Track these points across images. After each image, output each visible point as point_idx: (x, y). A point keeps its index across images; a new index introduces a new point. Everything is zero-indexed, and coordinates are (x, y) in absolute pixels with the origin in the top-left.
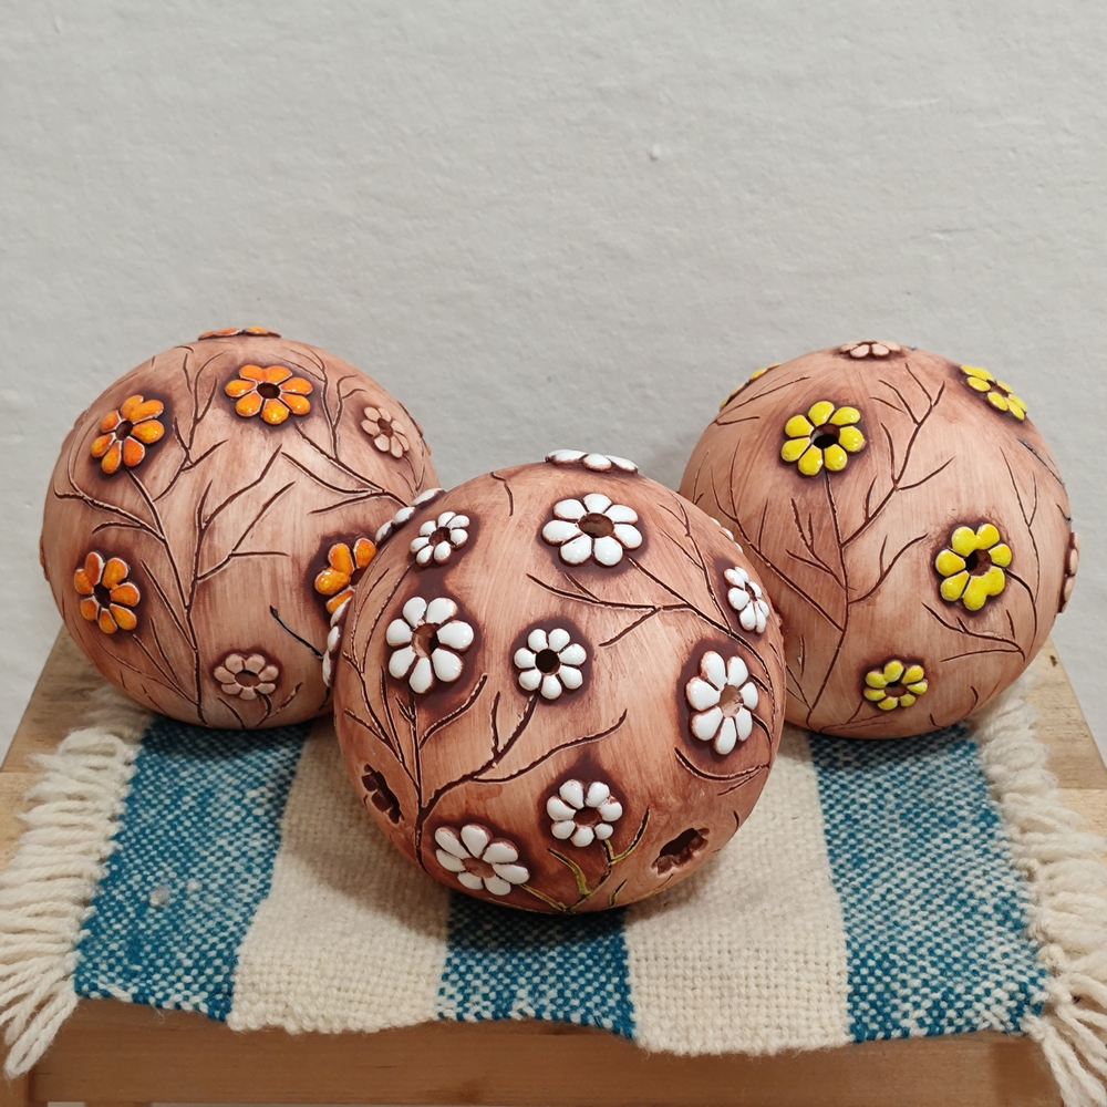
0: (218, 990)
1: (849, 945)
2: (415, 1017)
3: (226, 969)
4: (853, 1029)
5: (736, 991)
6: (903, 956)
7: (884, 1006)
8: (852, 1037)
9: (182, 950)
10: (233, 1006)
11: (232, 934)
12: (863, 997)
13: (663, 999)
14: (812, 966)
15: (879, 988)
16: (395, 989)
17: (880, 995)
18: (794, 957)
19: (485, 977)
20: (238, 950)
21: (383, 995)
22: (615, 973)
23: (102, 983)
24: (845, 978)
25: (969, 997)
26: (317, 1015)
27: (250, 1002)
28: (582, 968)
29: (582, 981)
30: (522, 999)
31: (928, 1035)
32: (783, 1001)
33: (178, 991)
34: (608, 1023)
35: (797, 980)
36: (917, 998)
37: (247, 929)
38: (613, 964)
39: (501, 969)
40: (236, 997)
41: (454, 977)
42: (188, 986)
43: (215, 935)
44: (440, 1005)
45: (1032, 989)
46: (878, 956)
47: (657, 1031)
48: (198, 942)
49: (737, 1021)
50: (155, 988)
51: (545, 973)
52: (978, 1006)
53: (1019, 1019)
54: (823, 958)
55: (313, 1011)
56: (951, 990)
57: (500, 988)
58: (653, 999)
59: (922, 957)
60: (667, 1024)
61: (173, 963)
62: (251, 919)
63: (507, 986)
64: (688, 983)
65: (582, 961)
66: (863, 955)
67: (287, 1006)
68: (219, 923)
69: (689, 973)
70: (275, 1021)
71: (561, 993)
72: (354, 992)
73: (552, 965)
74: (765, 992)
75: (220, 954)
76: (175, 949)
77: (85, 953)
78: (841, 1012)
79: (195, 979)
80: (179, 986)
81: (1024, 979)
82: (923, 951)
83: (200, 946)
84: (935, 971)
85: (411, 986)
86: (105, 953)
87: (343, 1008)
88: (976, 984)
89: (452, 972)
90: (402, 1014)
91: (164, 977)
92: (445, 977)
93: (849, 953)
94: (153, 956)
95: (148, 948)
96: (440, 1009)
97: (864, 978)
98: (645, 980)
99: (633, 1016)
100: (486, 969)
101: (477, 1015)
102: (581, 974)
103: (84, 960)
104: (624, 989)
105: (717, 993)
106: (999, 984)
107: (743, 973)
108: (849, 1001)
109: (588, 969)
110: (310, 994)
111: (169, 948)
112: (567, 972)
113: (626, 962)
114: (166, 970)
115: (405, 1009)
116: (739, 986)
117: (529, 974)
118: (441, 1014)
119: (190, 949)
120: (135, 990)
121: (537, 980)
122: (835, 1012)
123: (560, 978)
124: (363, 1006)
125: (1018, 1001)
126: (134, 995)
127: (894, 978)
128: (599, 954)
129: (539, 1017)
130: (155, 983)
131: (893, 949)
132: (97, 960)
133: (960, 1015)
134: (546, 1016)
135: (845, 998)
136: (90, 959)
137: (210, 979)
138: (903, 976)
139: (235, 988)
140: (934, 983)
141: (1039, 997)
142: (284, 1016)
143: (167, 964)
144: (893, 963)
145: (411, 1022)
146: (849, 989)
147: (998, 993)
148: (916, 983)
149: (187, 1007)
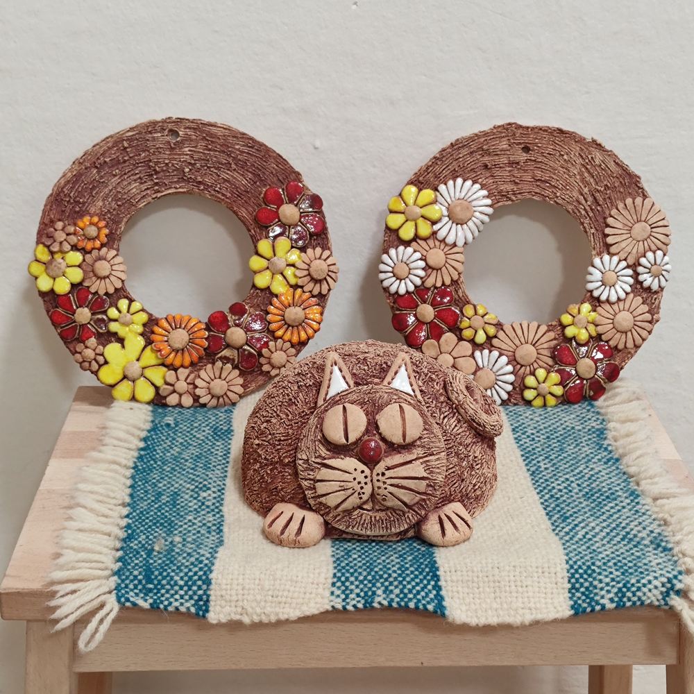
0: (200, 599)
1: (567, 562)
2: (318, 609)
3: (204, 587)
4: (572, 607)
5: (503, 589)
6: (599, 567)
7: (590, 594)
8: (572, 612)
9: (177, 574)
10: (210, 608)
11: (206, 565)
12: (577, 590)
13: (461, 594)
14: (546, 574)
15: (587, 584)
16: (305, 593)
17: (587, 588)
18: (536, 570)
19: (357, 583)
20: (211, 576)
21: (298, 598)
22: (432, 579)
23: (132, 596)
24: (566, 580)
25: (639, 585)
26: (261, 613)
27: (220, 606)
28: (412, 576)
29: (413, 583)
30: (379, 596)
31: (616, 607)
32: (531, 594)
33: (176, 600)
34: (430, 607)
35: (539, 582)
36: (609, 588)
37: (215, 561)
38: (431, 574)
39: (365, 578)
40: (212, 603)
41: (339, 584)
42: (182, 597)
43: (196, 566)
44: (332, 601)
45: (675, 581)
46: (585, 568)
47: (458, 612)
48: (186, 570)
49: (505, 606)
50: (163, 599)
51: (391, 579)
52: (645, 590)
53: (667, 599)
54: (553, 570)
55: (258, 610)
56: (628, 582)
57: (366, 589)
58: (455, 594)
59: (610, 567)
60: (464, 608)
61: (172, 583)
62: (216, 555)
63: (370, 589)
64: (475, 584)
65: (412, 572)
66: (576, 567)
67: (243, 608)
68: (197, 559)
69: (475, 579)
70: (237, 617)
71: (402, 591)
72: (281, 597)
73: (395, 575)
74: (520, 589)
75: (200, 579)
76: (173, 574)
77: (119, 578)
78: (564, 598)
79: (186, 593)
80: (177, 597)
81: (671, 576)
82: (610, 564)
83: (188, 573)
84: (618, 573)
85: (314, 591)
86: (131, 577)
87: (275, 607)
88: (643, 578)
89: (337, 581)
90: (310, 608)
91: (167, 592)
92: (333, 584)
93: (567, 566)
94: (160, 577)
95: (156, 573)
96: (332, 604)
97: (577, 580)
98: (449, 583)
99: (444, 603)
100: (356, 579)
101: (354, 606)
102: (413, 580)
103: (119, 581)
104: (438, 588)
105: (492, 590)
106: (656, 578)
107: (507, 579)
108: (569, 592)
109: (416, 577)
110: (256, 601)
111: (169, 573)
112: (404, 579)
113: (438, 573)
114: (168, 587)
115: (312, 605)
116: (505, 586)
117: (382, 580)
118: (333, 607)
119: (182, 574)
120: (151, 601)
121: (387, 583)
122: (561, 598)
123: (400, 582)
124: (287, 605)
125: (667, 588)
126: (151, 604)
127: (595, 579)
128: (422, 569)
129: (390, 605)
130: (163, 595)
131: (593, 564)
132: (127, 582)
133: (634, 595)
134: (394, 605)
135: (567, 591)
136: (123, 581)
137: (195, 593)
138: (601, 577)
139: (211, 598)
140: (618, 579)
141: (679, 586)
142: (241, 614)
143: (168, 583)
144: (594, 571)
145: (316, 612)
146: (569, 586)
147: (656, 583)
148: (608, 580)
149: (183, 609)
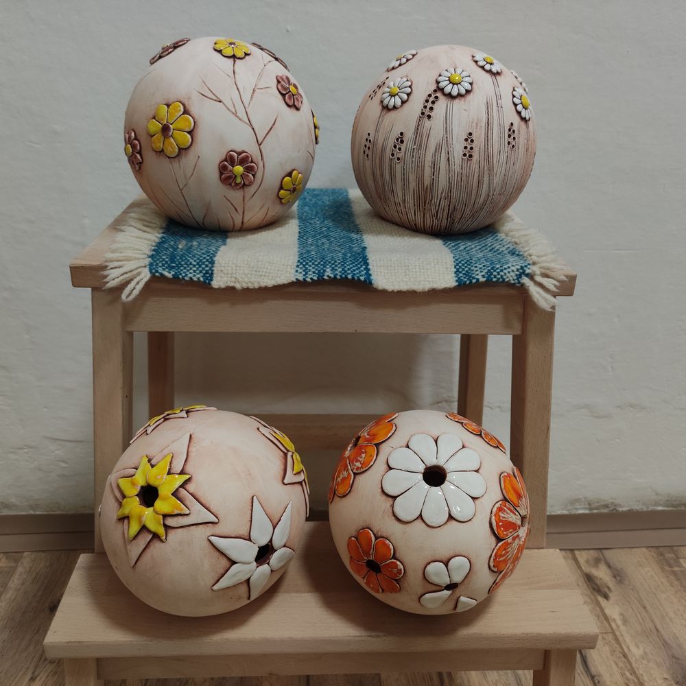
0: (207, 272)
1: (454, 257)
3: (210, 265)
4: (457, 281)
6: (475, 261)
7: (469, 274)
8: (457, 284)
9: (192, 259)
10: (214, 279)
11: (212, 254)
12: (461, 272)
13: (383, 273)
14: (440, 263)
15: (466, 269)
16: (278, 271)
17: (467, 271)
18: (433, 261)
19: (313, 266)
20: (215, 259)
21: (274, 273)
22: (364, 265)
23: (160, 270)
24: (453, 266)
25: (501, 269)
26: (249, 282)
27: (220, 277)
28: (351, 262)
29: (351, 266)
30: (328, 272)
31: (487, 280)
32: (429, 274)
33: (191, 273)
34: (362, 279)
35: (435, 267)
36: (481, 270)
37: (218, 252)
38: (363, 262)
39: (319, 263)
40: (215, 275)
42: (194, 271)
43: (205, 255)
44: (296, 276)
45: (525, 268)
46: (465, 261)
47: (381, 282)
49: (412, 280)
50: (182, 272)
51: (336, 264)
52: (505, 271)
53: (520, 279)
54: (444, 261)
55: (246, 280)
56: (494, 267)
57: (319, 269)
58: (379, 273)
59: (482, 261)
60: (385, 281)
61: (188, 263)
62: (219, 249)
63: (322, 269)
64: (392, 268)
66: (459, 260)
67: (236, 280)
68: (206, 251)
70: (232, 284)
71: (343, 269)
72: (262, 272)
73: (339, 262)
74: (422, 271)
75: (207, 260)
76: (189, 259)
77: (152, 259)
78: (452, 276)
79: (198, 269)
80: (191, 271)
81: (523, 265)
82: (483, 259)
83: (199, 258)
84: (488, 263)
85: (285, 269)
86: (161, 260)
87: (258, 278)
88: (504, 265)
89: (300, 265)
90: (281, 280)
91: (185, 268)
92: (298, 266)
93: (454, 260)
94: (180, 261)
95: (178, 258)
97: (460, 267)
98: (376, 267)
99: (372, 278)
100: (313, 264)
101: (311, 279)
102: (351, 264)
103: (152, 261)
104: (367, 270)
105: (404, 271)
106: (513, 266)
107: (413, 265)
108: (455, 273)
109: (354, 263)
110: (244, 274)
111: (186, 258)
112: (345, 264)
113: (368, 262)
114: (185, 266)
115: (283, 277)
116: (412, 269)
117: (330, 264)
118: (297, 279)
119: (195, 259)
120: (173, 273)
121: (333, 266)
122: (450, 277)
123: (342, 265)
124: (266, 277)
125: (520, 272)
126: (173, 275)
127: (472, 266)
128: (357, 259)
129: (335, 277)
130: (182, 270)
131: (471, 259)
132: (158, 262)
133: (498, 274)
134: (338, 277)
136: (155, 261)
137: (203, 269)
138: (476, 265)
139: (214, 272)
141: (528, 271)
142: (235, 283)
143: (186, 264)
145: (286, 282)
146: (455, 270)
147: (513, 268)
148: (481, 266)
149: (195, 279)
